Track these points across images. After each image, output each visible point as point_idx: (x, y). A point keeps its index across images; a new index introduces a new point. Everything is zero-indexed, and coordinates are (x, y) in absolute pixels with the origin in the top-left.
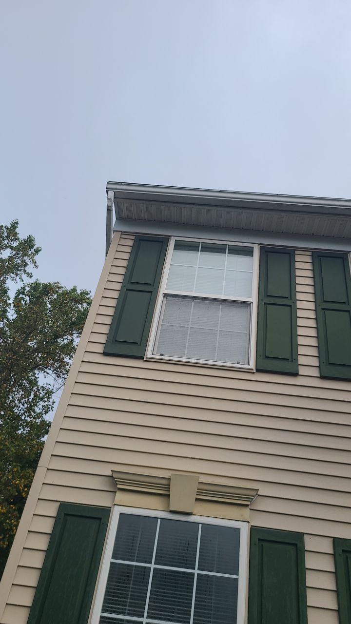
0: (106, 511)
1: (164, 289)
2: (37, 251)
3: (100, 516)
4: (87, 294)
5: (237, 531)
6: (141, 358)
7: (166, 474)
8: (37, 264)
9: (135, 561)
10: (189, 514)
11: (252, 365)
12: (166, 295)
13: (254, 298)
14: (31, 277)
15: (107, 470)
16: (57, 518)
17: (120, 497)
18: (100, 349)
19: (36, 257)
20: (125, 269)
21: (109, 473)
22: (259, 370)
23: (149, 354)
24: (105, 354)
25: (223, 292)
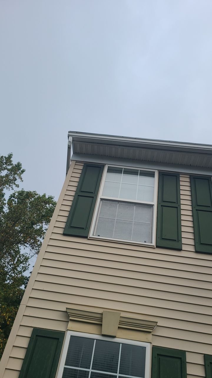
0: (62, 334)
1: (101, 195)
2: (23, 171)
3: (59, 337)
4: (52, 198)
5: (144, 348)
6: (86, 237)
7: (100, 311)
8: (22, 180)
9: (79, 367)
10: (114, 337)
11: (154, 244)
12: (102, 199)
13: (155, 203)
14: (18, 187)
15: (63, 308)
16: (31, 338)
17: (71, 325)
18: (61, 231)
19: (22, 176)
20: (77, 183)
21: (64, 310)
22: (158, 247)
23: (91, 235)
24: (64, 234)
25: (136, 198)
